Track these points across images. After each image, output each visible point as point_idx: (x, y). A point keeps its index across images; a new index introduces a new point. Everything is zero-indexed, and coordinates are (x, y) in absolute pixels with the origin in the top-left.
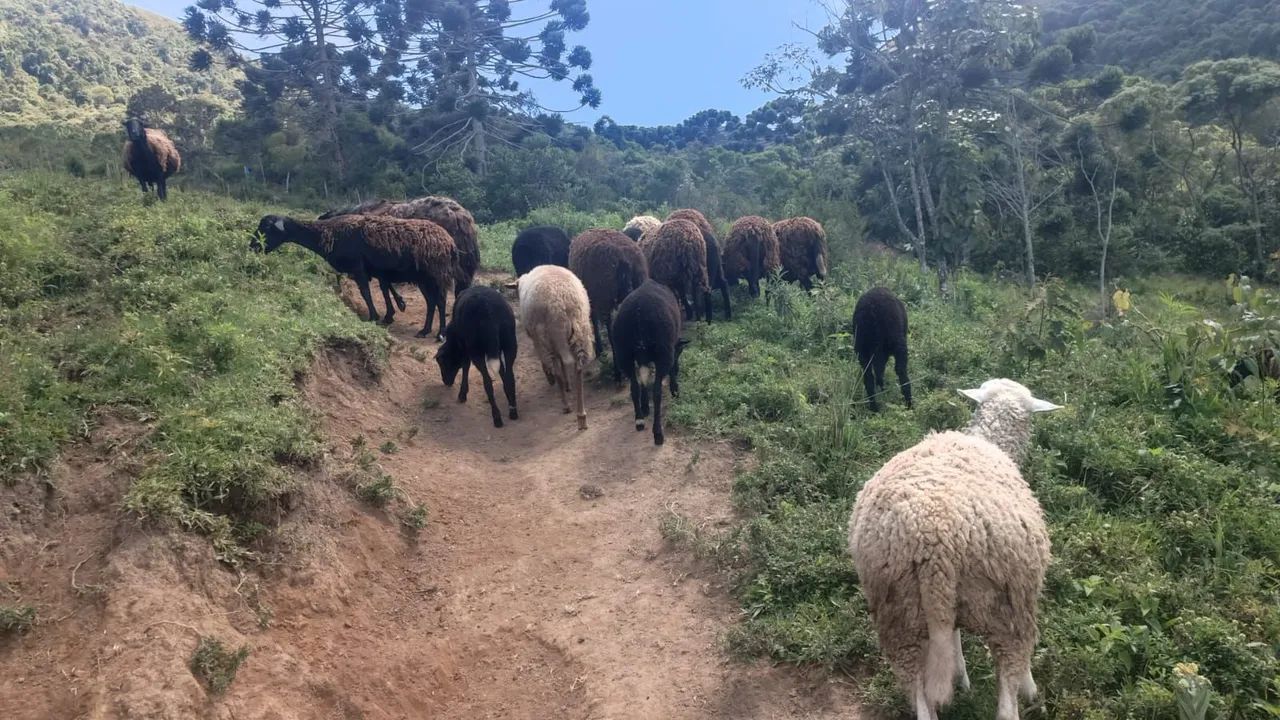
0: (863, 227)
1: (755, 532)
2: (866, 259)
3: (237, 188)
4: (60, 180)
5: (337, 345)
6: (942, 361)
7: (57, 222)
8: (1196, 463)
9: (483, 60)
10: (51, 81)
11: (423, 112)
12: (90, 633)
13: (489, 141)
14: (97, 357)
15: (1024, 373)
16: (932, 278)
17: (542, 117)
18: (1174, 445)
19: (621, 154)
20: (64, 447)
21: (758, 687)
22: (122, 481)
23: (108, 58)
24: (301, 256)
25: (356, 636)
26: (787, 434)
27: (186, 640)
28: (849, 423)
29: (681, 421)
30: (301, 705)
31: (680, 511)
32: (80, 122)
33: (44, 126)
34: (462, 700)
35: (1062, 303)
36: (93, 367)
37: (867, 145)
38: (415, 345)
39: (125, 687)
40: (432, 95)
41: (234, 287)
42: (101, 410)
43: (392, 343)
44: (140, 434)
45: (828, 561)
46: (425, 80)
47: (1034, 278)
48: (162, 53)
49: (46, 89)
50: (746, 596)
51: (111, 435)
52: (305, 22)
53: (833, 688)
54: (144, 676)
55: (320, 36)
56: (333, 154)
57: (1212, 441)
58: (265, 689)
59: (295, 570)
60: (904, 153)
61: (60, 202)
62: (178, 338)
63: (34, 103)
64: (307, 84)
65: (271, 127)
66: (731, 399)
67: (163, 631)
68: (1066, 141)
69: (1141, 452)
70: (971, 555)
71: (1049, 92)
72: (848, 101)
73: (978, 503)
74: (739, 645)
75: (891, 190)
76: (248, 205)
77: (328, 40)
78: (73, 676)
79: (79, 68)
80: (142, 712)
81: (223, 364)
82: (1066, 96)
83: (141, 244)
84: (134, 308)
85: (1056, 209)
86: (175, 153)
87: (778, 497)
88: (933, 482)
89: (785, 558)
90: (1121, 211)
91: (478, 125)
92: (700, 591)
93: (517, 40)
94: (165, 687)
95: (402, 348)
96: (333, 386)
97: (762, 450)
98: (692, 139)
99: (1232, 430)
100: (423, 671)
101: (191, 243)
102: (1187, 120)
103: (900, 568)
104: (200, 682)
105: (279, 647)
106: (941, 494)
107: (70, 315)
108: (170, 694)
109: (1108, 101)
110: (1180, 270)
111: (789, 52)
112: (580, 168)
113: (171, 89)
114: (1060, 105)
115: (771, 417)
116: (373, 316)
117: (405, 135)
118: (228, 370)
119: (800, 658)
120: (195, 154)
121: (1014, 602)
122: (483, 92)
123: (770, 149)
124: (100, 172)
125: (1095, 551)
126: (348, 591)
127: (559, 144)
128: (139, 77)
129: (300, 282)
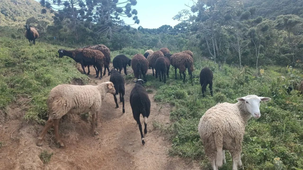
0: (201, 53)
1: (175, 125)
2: (202, 61)
3: (52, 42)
4: (10, 39)
5: (76, 80)
6: (220, 85)
7: (9, 49)
8: (279, 110)
9: (111, 12)
10: (8, 16)
11: (97, 24)
12: (15, 149)
13: (113, 31)
14: (18, 82)
15: (239, 88)
16: (217, 66)
17: (125, 26)
18: (274, 106)
19: (144, 35)
20: (9, 104)
21: (175, 163)
22: (23, 112)
23: (21, 10)
24: (68, 58)
25: (80, 150)
26: (183, 102)
27: (39, 151)
28: (198, 100)
29: (158, 99)
30: (66, 166)
31: (157, 120)
32: (15, 25)
33: (6, 26)
34: (105, 165)
35: (248, 72)
36: (17, 84)
37: (202, 34)
38: (94, 80)
39: (24, 162)
40: (99, 20)
41: (51, 66)
42: (19, 95)
43: (89, 79)
44: (28, 101)
45: (192, 133)
46: (98, 17)
47: (241, 66)
48: (35, 9)
49: (6, 18)
50: (173, 141)
51: (21, 101)
52: (69, 2)
53: (194, 163)
54: (28, 159)
55: (73, 6)
56: (75, 34)
57: (283, 105)
58: (58, 162)
59: (65, 134)
60: (211, 36)
61: (9, 45)
62: (37, 78)
63: (3, 21)
64: (69, 17)
65: (61, 27)
66: (170, 94)
67: (33, 148)
68: (249, 34)
69: (266, 107)
70: (226, 131)
71: (245, 22)
72: (198, 23)
73: (227, 118)
74: (171, 152)
75: (208, 45)
76: (55, 46)
77: (74, 7)
78: (11, 159)
79: (15, 12)
80: (28, 168)
81: (49, 84)
82: (249, 23)
83: (29, 55)
84: (27, 70)
85: (246, 50)
86: (37, 33)
87: (181, 117)
88: (217, 114)
89: (182, 132)
90: (261, 50)
91: (110, 28)
92: (162, 140)
93: (119, 7)
94: (33, 162)
95: (92, 81)
97: (177, 106)
98: (161, 32)
99: (287, 102)
100: (96, 158)
101: (41, 55)
102: (277, 29)
103: (210, 134)
104: (42, 161)
105: (61, 152)
106: (219, 117)
107: (11, 72)
108: (35, 164)
109: (259, 24)
110: (275, 64)
111: (184, 11)
112: (134, 38)
113: (37, 18)
114: (247, 25)
115: (179, 98)
116: (84, 73)
117: (93, 30)
118: (49, 86)
119: (186, 156)
120: (42, 33)
121: (236, 142)
122: (111, 20)
123: (179, 34)
124: (19, 38)
125: (255, 131)
126: (78, 139)
127: (130, 32)
128: (29, 15)
129: (67, 65)
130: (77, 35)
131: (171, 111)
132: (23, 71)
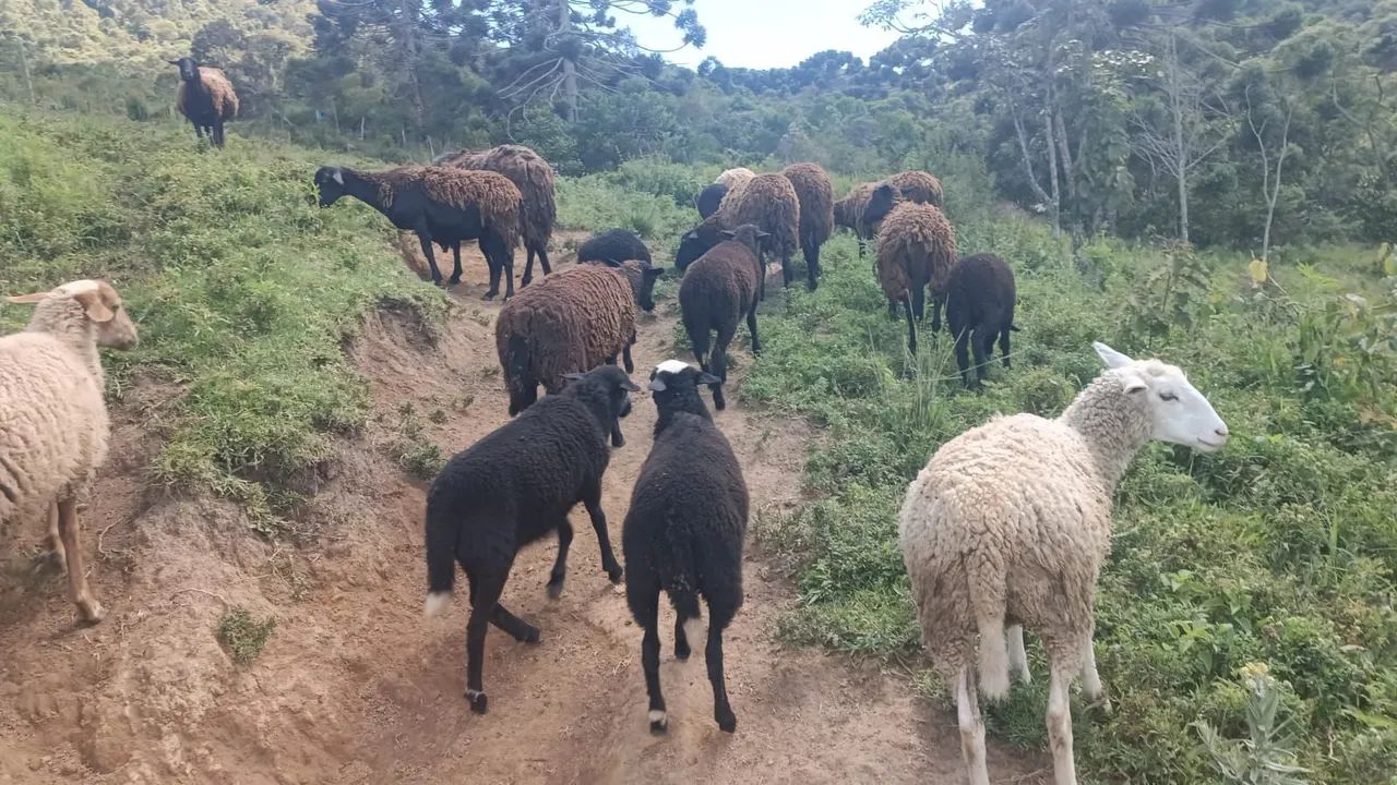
0: (991, 185)
1: (819, 513)
2: (992, 220)
3: (306, 135)
4: (115, 125)
5: (391, 306)
6: (1052, 335)
7: (104, 169)
8: (1319, 452)
10: (112, 15)
11: (510, 51)
12: (116, 599)
13: (582, 84)
16: (1063, 244)
17: (641, 57)
18: (1302, 433)
19: (727, 99)
21: (807, 676)
22: (154, 444)
24: (360, 209)
25: (393, 610)
26: (869, 412)
27: (214, 609)
28: (936, 400)
29: (755, 396)
30: (333, 678)
32: (143, 60)
33: (103, 64)
34: (502, 680)
35: (1190, 272)
38: (479, 307)
39: (148, 654)
40: (519, 31)
41: (284, 242)
42: (135, 369)
43: (450, 305)
44: (174, 396)
46: (513, 14)
49: (106, 23)
50: (804, 581)
51: (145, 396)
53: (887, 679)
54: (168, 643)
56: (411, 97)
57: (1342, 429)
58: (296, 661)
59: (332, 541)
60: (1040, 100)
61: (109, 148)
62: (217, 296)
63: (93, 38)
64: (383, 19)
65: (346, 67)
66: (810, 373)
67: (190, 599)
68: (1233, 88)
69: (1258, 439)
70: (1021, 543)
71: (1217, 31)
72: (978, 41)
74: (789, 631)
75: (1023, 144)
78: (97, 641)
80: (165, 679)
81: (265, 325)
82: (1237, 36)
83: (187, 194)
84: (175, 262)
85: (1218, 167)
86: (231, 95)
87: (850, 478)
88: (982, 466)
89: (848, 542)
90: (1291, 170)
91: (569, 66)
92: (758, 575)
94: (188, 655)
95: (464, 311)
96: (385, 350)
97: (838, 428)
98: (807, 84)
99: (1366, 417)
101: (240, 194)
102: (1376, 65)
103: (947, 559)
104: (225, 651)
105: (312, 619)
106: (989, 479)
107: (110, 270)
108: (194, 663)
109: (1286, 42)
110: (1355, 238)
112: (681, 115)
113: (237, 23)
114: (1229, 46)
115: (853, 393)
116: (435, 275)
117: (491, 76)
118: (269, 330)
119: (855, 647)
120: (264, 96)
121: (1069, 591)
122: (576, 29)
123: (895, 94)
125: (1191, 544)
126: (386, 565)
127: (657, 89)
128: (205, 9)
129: (356, 238)
130: (418, 100)
131: (812, 451)
132: (159, 264)
